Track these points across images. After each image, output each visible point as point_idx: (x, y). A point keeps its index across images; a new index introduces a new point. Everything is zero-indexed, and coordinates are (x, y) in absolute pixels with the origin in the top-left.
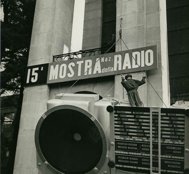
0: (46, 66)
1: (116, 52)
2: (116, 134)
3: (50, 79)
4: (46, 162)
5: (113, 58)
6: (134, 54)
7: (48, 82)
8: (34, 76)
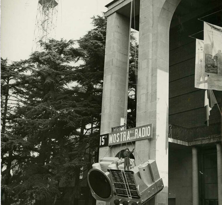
0: (108, 135)
1: (136, 127)
2: (114, 181)
3: (110, 143)
4: (94, 193)
5: (134, 131)
6: (143, 128)
7: (109, 145)
8: (103, 141)
